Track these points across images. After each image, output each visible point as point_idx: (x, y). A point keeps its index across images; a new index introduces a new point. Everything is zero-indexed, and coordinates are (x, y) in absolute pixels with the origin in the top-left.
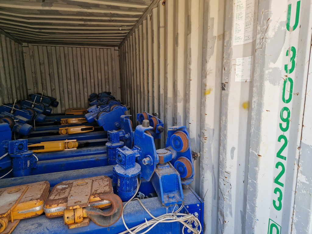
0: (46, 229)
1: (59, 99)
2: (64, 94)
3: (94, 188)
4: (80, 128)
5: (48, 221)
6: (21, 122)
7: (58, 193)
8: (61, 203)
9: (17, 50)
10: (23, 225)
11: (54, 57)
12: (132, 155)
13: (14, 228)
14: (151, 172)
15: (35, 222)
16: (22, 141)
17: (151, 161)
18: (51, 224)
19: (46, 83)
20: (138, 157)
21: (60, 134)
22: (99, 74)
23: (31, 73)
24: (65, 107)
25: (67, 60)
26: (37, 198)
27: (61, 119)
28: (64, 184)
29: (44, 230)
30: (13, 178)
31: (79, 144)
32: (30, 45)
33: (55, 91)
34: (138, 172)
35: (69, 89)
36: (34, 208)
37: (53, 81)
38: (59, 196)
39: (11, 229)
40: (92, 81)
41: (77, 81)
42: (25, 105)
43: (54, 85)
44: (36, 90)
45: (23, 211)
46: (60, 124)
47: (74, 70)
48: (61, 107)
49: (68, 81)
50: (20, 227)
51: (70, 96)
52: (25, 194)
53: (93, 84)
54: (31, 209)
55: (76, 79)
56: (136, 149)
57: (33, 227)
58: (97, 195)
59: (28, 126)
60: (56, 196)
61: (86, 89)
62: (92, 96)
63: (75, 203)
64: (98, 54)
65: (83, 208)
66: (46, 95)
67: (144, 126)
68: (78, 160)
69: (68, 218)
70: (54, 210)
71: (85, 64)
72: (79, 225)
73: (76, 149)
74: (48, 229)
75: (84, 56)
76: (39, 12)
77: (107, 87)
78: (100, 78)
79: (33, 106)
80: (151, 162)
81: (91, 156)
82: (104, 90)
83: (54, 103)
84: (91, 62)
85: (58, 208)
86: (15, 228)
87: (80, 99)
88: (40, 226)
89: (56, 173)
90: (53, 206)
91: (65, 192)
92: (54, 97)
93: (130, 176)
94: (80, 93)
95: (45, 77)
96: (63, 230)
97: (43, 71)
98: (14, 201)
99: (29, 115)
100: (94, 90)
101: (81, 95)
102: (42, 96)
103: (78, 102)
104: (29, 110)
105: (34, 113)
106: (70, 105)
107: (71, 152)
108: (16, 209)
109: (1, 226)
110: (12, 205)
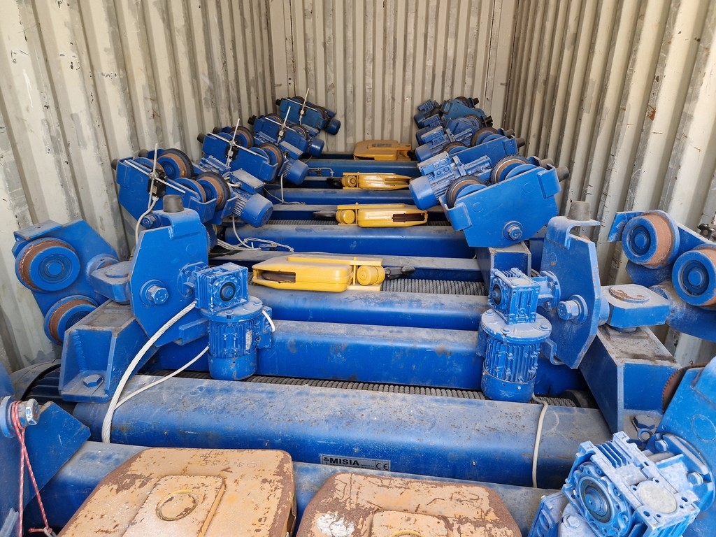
1: (343, 113)
2: (354, 100)
4: (391, 213)
6: (245, 189)
19: (315, 70)
21: (337, 223)
22: (451, 41)
23: (284, 39)
24: (354, 135)
27: (344, 174)
28: (341, 511)
31: (386, 275)
33: (335, 91)
35: (367, 87)
37: (332, 63)
40: (429, 63)
41: (389, 62)
42: (261, 134)
43: (332, 75)
44: (292, 86)
46: (341, 185)
47: (385, 31)
48: (346, 136)
49: (367, 64)
51: (369, 105)
53: (429, 71)
55: (387, 58)
59: (260, 203)
61: (409, 88)
62: (424, 110)
66: (314, 103)
73: (378, 288)
77: (469, 81)
78: (450, 53)
79: (281, 133)
82: (457, 93)
83: (330, 125)
84: (433, 4)
87: (393, 114)
92: (331, 109)
94: (393, 99)
95: (315, 52)
97: (310, 35)
99: (267, 163)
100: (430, 91)
101: (396, 104)
102: (304, 105)
103: (386, 123)
104: (270, 148)
105: (280, 159)
106: (367, 132)
107: (365, 302)
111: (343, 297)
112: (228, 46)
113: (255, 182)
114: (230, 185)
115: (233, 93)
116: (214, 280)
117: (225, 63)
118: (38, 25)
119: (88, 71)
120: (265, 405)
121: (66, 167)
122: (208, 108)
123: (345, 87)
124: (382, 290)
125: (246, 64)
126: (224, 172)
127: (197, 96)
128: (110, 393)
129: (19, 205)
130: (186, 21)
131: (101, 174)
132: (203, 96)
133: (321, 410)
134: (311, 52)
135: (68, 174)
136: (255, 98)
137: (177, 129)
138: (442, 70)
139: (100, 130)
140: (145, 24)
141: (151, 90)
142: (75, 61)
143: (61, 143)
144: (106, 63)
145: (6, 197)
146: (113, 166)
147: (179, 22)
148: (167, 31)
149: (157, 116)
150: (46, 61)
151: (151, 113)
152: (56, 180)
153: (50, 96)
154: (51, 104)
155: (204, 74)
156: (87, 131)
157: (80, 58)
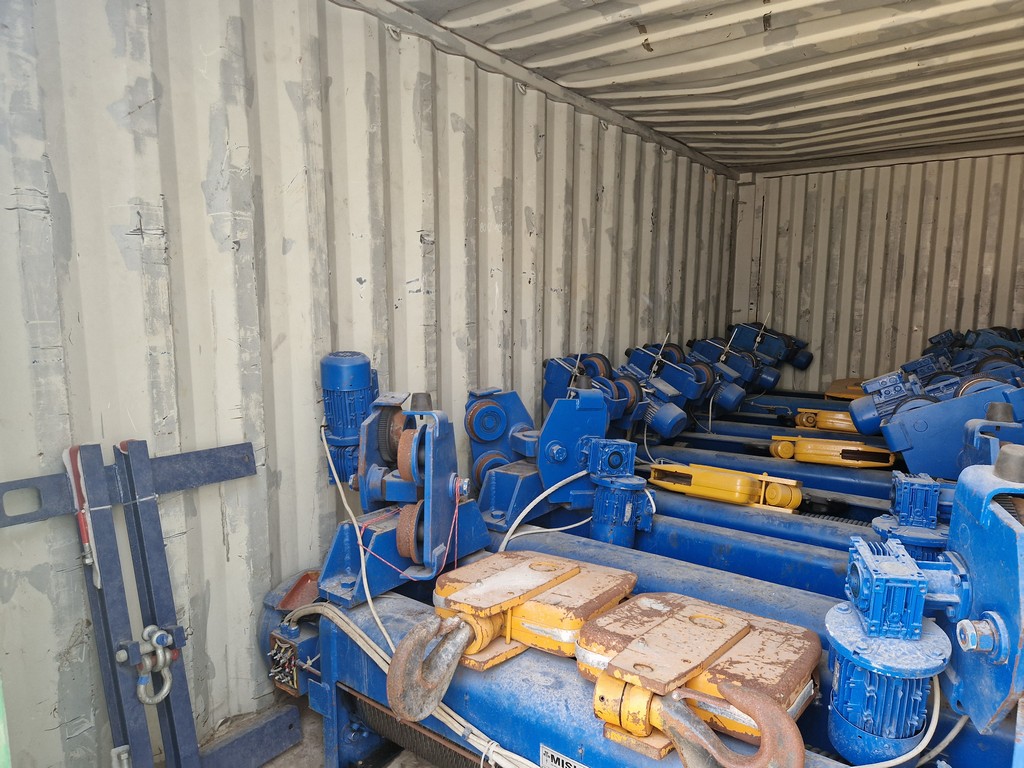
0: (562, 703)
1: (820, 344)
2: (836, 329)
3: (732, 654)
4: (840, 448)
5: (580, 684)
6: (658, 396)
7: (628, 617)
8: (614, 648)
9: (719, 197)
10: (528, 663)
11: (825, 207)
12: (905, 582)
13: (502, 658)
14: (998, 696)
15: (547, 669)
16: (623, 446)
17: (1000, 640)
19: (786, 293)
20: (950, 604)
21: (770, 455)
22: (989, 257)
23: (750, 260)
24: (833, 372)
25: (867, 213)
26: (571, 606)
27: (799, 410)
28: (664, 601)
29: (558, 705)
30: (584, 539)
31: (803, 501)
32: (759, 177)
33: (811, 318)
34: (924, 666)
35: (856, 313)
36: (556, 630)
37: (809, 285)
38: (622, 626)
39: (495, 657)
40: (954, 284)
41: (891, 283)
42: (695, 354)
43: (808, 299)
44: (753, 312)
45: (533, 627)
46: (794, 425)
47: (887, 246)
48: (821, 373)
49: (858, 286)
50: (519, 665)
51: (858, 336)
52: (559, 586)
53: (953, 295)
54: (550, 630)
55: (888, 279)
56: (946, 568)
57: (543, 680)
59: (674, 412)
60: (615, 621)
61: (920, 316)
62: (939, 342)
63: (636, 665)
64: (997, 178)
65: (655, 694)
66: (779, 331)
67: (1001, 472)
68: (775, 548)
69: (602, 699)
70: (594, 658)
71: (935, 221)
72: (633, 741)
73: (790, 511)
74: (569, 706)
75: (934, 190)
76: (756, 67)
78: (988, 270)
79: (723, 358)
80: (997, 647)
81: (824, 551)
82: (1000, 320)
83: (796, 355)
84: (961, 210)
86: (507, 660)
87: (893, 348)
88: (556, 689)
89: (684, 563)
90: (595, 647)
91: (648, 622)
92: (803, 338)
93: (879, 670)
94: (895, 329)
95: (788, 273)
97: (783, 255)
98: (522, 590)
99: (693, 380)
100: (954, 320)
101: (899, 334)
102: (762, 332)
103: (882, 360)
104: (700, 367)
105: (711, 380)
106: (852, 369)
107: (768, 518)
108: (519, 612)
109: (473, 638)
110: (512, 596)
111: (742, 510)
112: (677, 268)
113: (670, 390)
114: (644, 390)
115: (676, 315)
116: (605, 446)
117: (670, 285)
118: (513, 249)
119: (540, 285)
120: (630, 562)
121: (508, 360)
122: (643, 327)
123: (825, 314)
124: (793, 513)
125: (696, 286)
126: (641, 379)
127: (633, 314)
128: (510, 524)
129: (471, 383)
130: (634, 245)
131: (533, 373)
132: (641, 315)
133: (681, 574)
134: (782, 273)
135: (509, 367)
136: (703, 322)
137: (607, 343)
138: (974, 293)
139: (539, 334)
140: (595, 248)
141: (589, 306)
142: (532, 277)
143: (509, 342)
144: (556, 280)
145: (465, 375)
146: (544, 365)
147: (627, 244)
148: (615, 255)
149: (590, 329)
150: (513, 276)
151: (585, 326)
152: (499, 370)
153: (510, 304)
154: (509, 311)
155: (644, 294)
156: (530, 335)
157: (537, 276)
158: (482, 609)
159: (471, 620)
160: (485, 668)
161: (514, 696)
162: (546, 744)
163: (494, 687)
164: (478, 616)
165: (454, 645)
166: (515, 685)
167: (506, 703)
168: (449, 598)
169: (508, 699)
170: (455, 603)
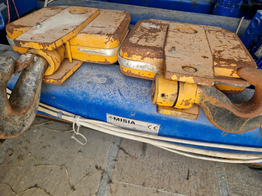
0: (117, 92)
5: (122, 78)
7: (144, 35)
8: (148, 56)
10: (86, 72)
13: (71, 73)
15: (103, 73)
18: (126, 86)
26: (109, 33)
28: (154, 23)
29: (115, 94)
36: (103, 50)
38: (146, 41)
39: (66, 73)
45: (86, 50)
50: (82, 74)
52: (93, 22)
54: (97, 50)
57: (100, 80)
58: (225, 64)
60: (140, 38)
63: (183, 67)
65: (198, 85)
69: (163, 95)
70: (135, 64)
72: (179, 114)
74: (122, 93)
85: (142, 64)
86: (74, 73)
88: (110, 84)
90: (134, 57)
91: (156, 36)
96: (144, 104)
98: (72, 27)
108: (74, 42)
109: (47, 65)
110: (67, 32)
158: (48, 44)
159: (41, 53)
160: (62, 82)
161: (85, 93)
162: (110, 113)
163: (70, 90)
164: (47, 50)
165: (34, 75)
166: (84, 87)
167: (81, 98)
168: (17, 39)
169: (82, 95)
170: (24, 42)
